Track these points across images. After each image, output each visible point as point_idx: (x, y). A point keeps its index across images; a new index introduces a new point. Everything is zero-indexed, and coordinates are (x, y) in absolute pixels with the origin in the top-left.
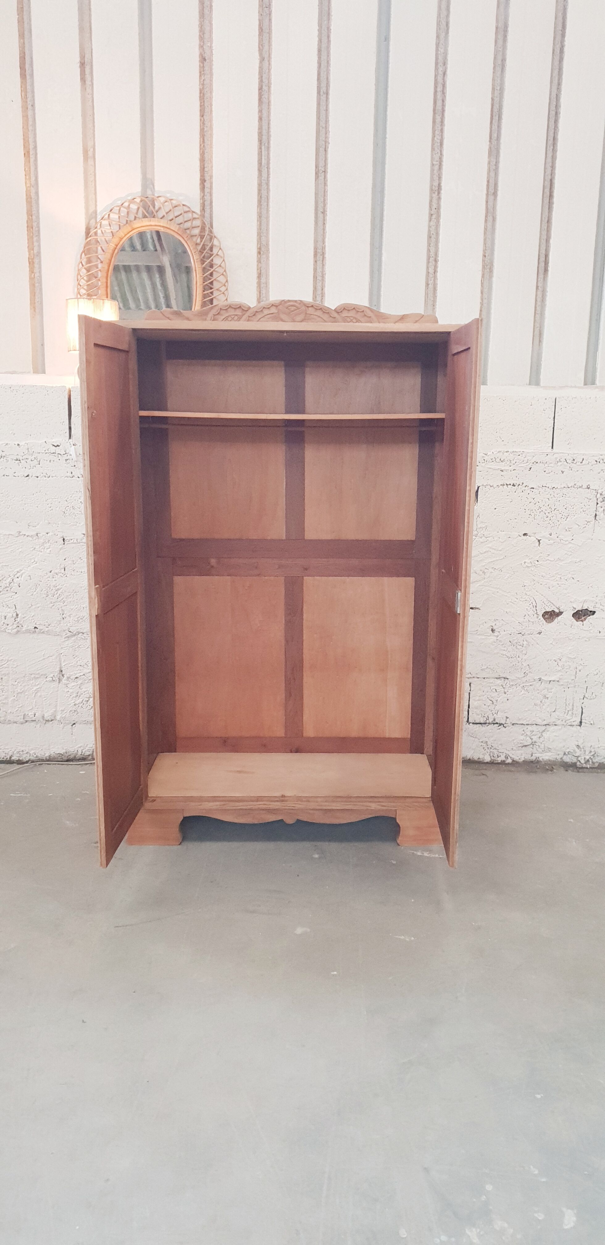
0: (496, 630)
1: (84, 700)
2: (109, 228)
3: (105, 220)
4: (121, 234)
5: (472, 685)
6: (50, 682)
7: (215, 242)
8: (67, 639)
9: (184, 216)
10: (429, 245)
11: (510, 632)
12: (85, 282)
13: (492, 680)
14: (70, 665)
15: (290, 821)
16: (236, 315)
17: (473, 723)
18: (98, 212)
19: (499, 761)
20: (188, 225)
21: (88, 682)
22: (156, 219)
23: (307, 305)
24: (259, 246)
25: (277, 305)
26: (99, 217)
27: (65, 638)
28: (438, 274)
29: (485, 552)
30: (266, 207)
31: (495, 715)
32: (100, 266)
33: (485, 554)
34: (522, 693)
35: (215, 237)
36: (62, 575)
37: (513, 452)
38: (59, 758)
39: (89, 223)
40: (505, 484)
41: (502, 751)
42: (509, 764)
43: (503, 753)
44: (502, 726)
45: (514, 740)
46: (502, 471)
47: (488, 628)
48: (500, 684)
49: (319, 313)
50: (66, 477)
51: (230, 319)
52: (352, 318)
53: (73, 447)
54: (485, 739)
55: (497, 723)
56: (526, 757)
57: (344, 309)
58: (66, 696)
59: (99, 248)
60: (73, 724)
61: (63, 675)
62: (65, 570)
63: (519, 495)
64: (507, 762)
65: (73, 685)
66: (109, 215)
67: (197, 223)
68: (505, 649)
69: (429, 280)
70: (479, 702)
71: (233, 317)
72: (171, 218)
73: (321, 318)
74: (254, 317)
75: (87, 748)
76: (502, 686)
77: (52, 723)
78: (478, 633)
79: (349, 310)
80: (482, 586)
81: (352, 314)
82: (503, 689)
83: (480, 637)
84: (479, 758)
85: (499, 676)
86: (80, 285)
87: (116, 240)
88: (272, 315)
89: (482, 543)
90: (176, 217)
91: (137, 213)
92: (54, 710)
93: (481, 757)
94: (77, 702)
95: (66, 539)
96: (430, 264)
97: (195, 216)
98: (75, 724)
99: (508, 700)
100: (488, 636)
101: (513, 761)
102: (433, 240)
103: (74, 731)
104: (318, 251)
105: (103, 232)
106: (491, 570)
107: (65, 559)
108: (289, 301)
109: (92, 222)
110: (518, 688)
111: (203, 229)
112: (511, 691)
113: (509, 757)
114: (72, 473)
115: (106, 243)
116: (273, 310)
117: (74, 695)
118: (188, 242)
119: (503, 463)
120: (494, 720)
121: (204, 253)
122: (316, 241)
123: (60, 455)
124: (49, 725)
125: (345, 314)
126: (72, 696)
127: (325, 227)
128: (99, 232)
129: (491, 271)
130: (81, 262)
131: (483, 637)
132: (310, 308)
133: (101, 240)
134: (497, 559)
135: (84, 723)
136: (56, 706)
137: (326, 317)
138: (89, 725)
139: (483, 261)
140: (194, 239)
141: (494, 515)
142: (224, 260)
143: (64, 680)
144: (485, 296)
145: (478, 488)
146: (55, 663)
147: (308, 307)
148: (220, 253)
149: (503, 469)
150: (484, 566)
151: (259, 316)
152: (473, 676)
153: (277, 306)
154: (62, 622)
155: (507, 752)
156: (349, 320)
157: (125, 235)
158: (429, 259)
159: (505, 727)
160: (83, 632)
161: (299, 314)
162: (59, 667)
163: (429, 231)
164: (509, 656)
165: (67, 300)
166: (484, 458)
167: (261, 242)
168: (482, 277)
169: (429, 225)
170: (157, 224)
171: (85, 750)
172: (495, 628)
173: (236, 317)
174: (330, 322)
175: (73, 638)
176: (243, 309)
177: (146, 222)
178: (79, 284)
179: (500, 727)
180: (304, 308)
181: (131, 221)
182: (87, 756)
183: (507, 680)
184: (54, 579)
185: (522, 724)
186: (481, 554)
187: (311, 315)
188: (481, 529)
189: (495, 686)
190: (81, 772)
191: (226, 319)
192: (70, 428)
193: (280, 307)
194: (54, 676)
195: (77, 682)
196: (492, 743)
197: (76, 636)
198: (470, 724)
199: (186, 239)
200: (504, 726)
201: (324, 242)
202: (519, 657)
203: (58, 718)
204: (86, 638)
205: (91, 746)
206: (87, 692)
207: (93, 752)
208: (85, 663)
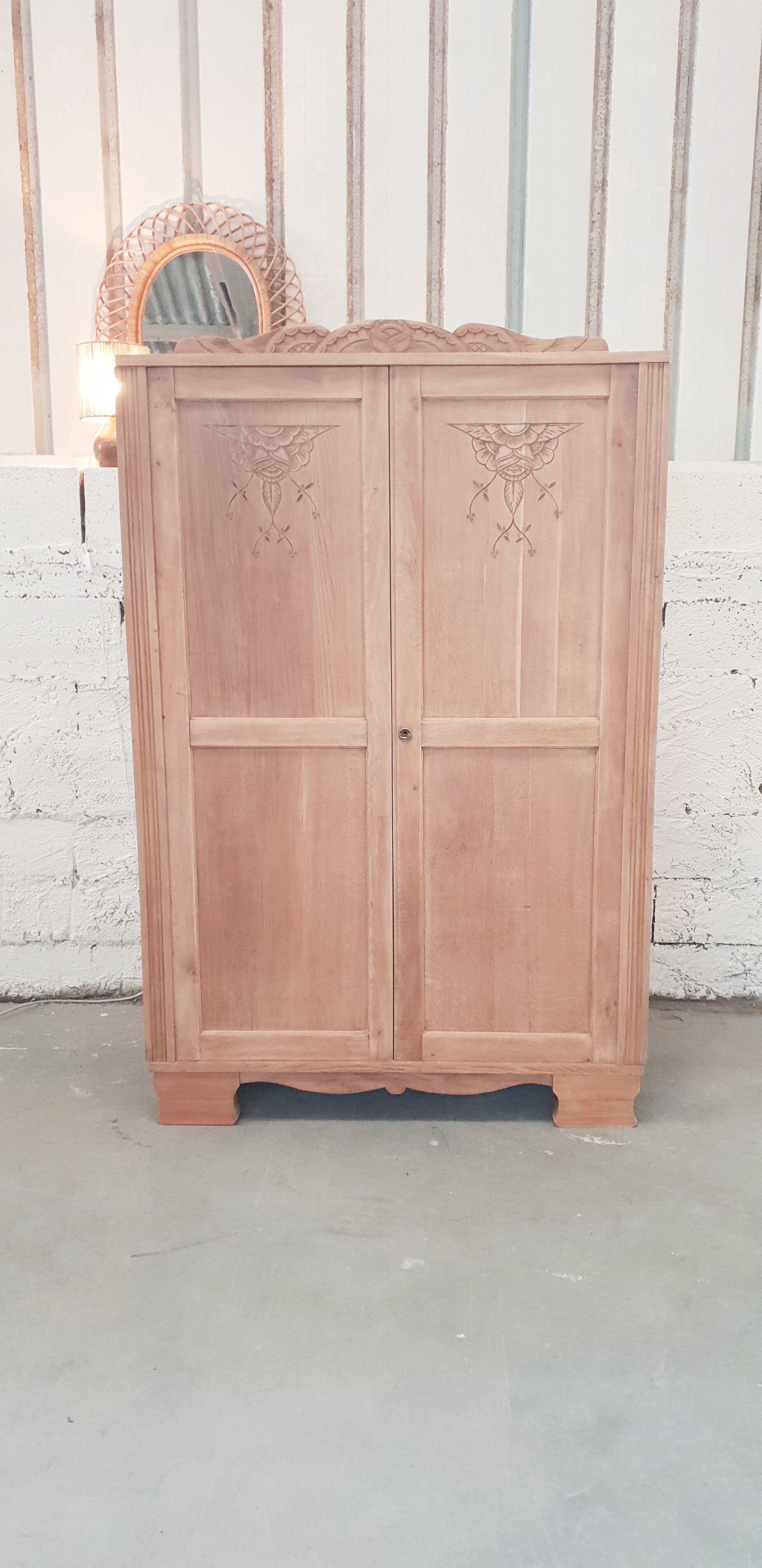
0: (692, 810)
1: (108, 913)
2: (139, 248)
3: (133, 237)
4: (156, 256)
5: (657, 888)
6: (61, 886)
7: (288, 266)
8: (83, 826)
9: (243, 230)
10: (590, 266)
11: (712, 813)
12: (107, 326)
13: (686, 882)
14: (87, 863)
15: (395, 1090)
16: (309, 344)
17: (660, 944)
18: (124, 227)
19: (698, 998)
20: (250, 242)
21: (113, 887)
22: (206, 235)
23: (413, 327)
24: (350, 271)
25: (368, 327)
26: (125, 234)
27: (80, 824)
28: (604, 306)
29: (676, 698)
30: (359, 216)
31: (692, 932)
32: (127, 302)
33: (677, 700)
34: (730, 900)
35: (288, 258)
36: (75, 736)
37: (716, 552)
38: (74, 993)
39: (111, 244)
40: (704, 599)
41: (702, 984)
42: (711, 1001)
43: (702, 985)
44: (702, 947)
45: (718, 967)
46: (700, 580)
47: (681, 807)
48: (699, 887)
49: (431, 338)
50: (78, 596)
51: (299, 349)
52: (479, 345)
53: (88, 554)
54: (677, 967)
55: (695, 943)
56: (736, 992)
57: (468, 331)
58: (83, 906)
59: (126, 278)
60: (93, 947)
61: (78, 877)
62: (78, 729)
63: (724, 615)
64: (709, 998)
65: (93, 890)
66: (139, 231)
67: (263, 239)
68: (706, 837)
69: (591, 313)
70: (668, 913)
71: (303, 346)
72: (225, 233)
73: (434, 345)
74: (334, 346)
75: (113, 980)
76: (702, 890)
77: (64, 945)
78: (667, 814)
79: (475, 334)
80: (672, 746)
81: (480, 339)
82: (703, 895)
83: (669, 820)
84: (668, 994)
85: (698, 875)
86: (100, 330)
87: (149, 265)
88: (360, 343)
89: (671, 684)
90: (233, 232)
91: (178, 227)
92: (66, 926)
93: (671, 992)
94: (98, 915)
95: (79, 685)
96: (592, 292)
97: (259, 229)
98: (95, 945)
99: (710, 909)
100: (682, 818)
101: (718, 997)
102: (596, 254)
103: (94, 956)
104: (433, 276)
105: (132, 255)
106: (684, 723)
107: (78, 714)
108: (386, 321)
109: (117, 243)
110: (724, 893)
111: (271, 248)
112: (713, 897)
113: (711, 992)
114: (86, 591)
115: (134, 270)
116: (363, 335)
117: (94, 905)
118: (249, 266)
119: (701, 569)
120: (691, 938)
121: (272, 282)
122: (430, 264)
123: (69, 566)
124: (58, 947)
125: (469, 339)
126: (92, 906)
127: (443, 242)
128: (126, 255)
129: (679, 300)
130: (101, 298)
131: (674, 820)
132: (418, 332)
133: (129, 267)
134: (694, 707)
135: (109, 944)
136: (69, 921)
137: (440, 344)
138: (115, 946)
139: (668, 286)
140: (259, 262)
141: (689, 644)
142: (300, 291)
143: (80, 884)
144: (671, 336)
145: (665, 604)
146: (66, 860)
147: (415, 330)
148: (295, 281)
149: (700, 577)
150: (674, 717)
151: (342, 344)
152: (659, 876)
153: (368, 329)
154: (75, 802)
155: (709, 985)
156: (474, 347)
157: (162, 259)
158: (590, 285)
159: (706, 949)
160: (105, 816)
161: (404, 339)
162: (73, 865)
163: (590, 245)
164: (712, 847)
165: (77, 345)
166: (674, 562)
167: (352, 266)
168: (666, 309)
169: (590, 236)
170: (206, 241)
171: (110, 982)
172: (690, 806)
173: (308, 347)
174: (447, 351)
175: (92, 825)
176: (318, 335)
177: (190, 240)
178: (98, 328)
179: (699, 949)
180: (408, 331)
181: (169, 239)
182: (112, 990)
183: (708, 881)
184: (63, 742)
185: (730, 944)
186: (671, 700)
187: (419, 341)
188: (670, 664)
189: (692, 889)
190: (102, 1015)
191: (293, 350)
192: (83, 528)
193: (372, 331)
194: (65, 878)
195: (97, 887)
196: (687, 972)
197: (96, 822)
198: (657, 945)
199: (247, 262)
200: (704, 948)
201: (441, 264)
202: (725, 848)
203: (72, 937)
204: (110, 824)
205: (119, 977)
206: (112, 901)
207: (121, 985)
208: (109, 859)
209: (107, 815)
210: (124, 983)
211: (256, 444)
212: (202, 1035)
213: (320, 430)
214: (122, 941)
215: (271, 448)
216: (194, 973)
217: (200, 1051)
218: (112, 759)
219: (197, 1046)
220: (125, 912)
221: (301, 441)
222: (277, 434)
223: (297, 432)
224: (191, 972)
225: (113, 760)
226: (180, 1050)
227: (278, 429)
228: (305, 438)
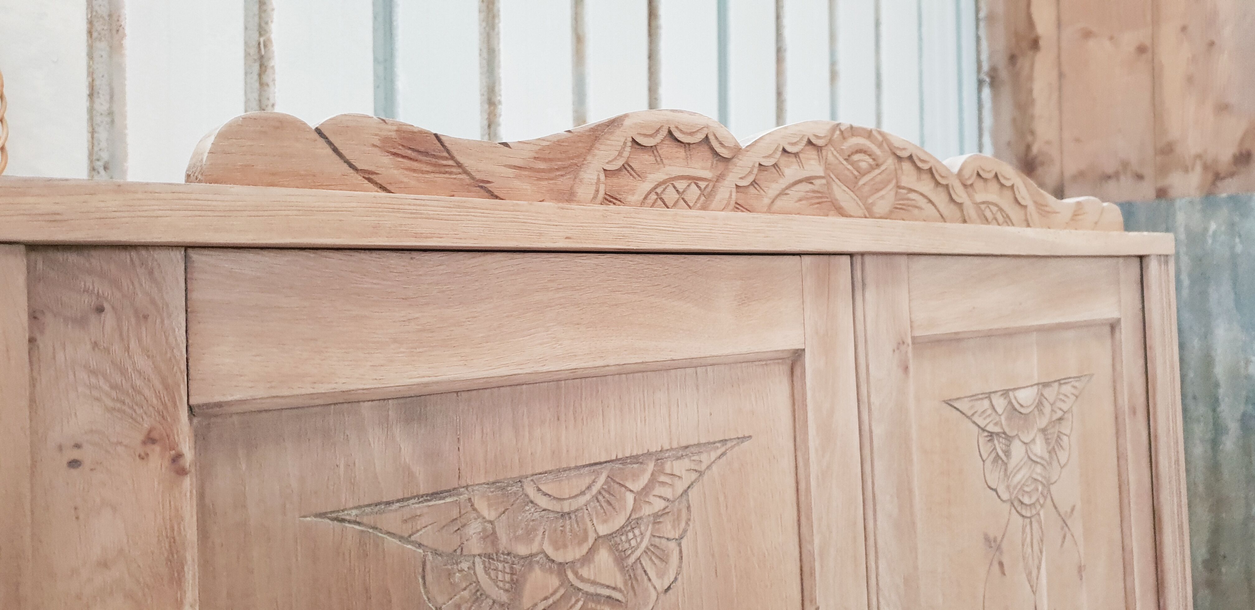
16: (695, 180)
23: (899, 153)
25: (820, 142)
49: (926, 186)
51: (673, 195)
52: (994, 209)
71: (680, 185)
73: (934, 204)
74: (754, 189)
79: (990, 181)
81: (993, 194)
88: (806, 186)
108: (851, 132)
116: (811, 164)
132: (906, 166)
137: (942, 200)
147: (900, 159)
151: (771, 187)
153: (820, 148)
161: (885, 185)
173: (694, 191)
174: (955, 219)
176: (716, 154)
180: (890, 163)
187: (911, 190)
191: (658, 196)
193: (828, 153)
211: (522, 550)
213: (706, 458)
215: (573, 553)
221: (658, 505)
222: (588, 497)
223: (644, 479)
227: (588, 480)
228: (667, 492)
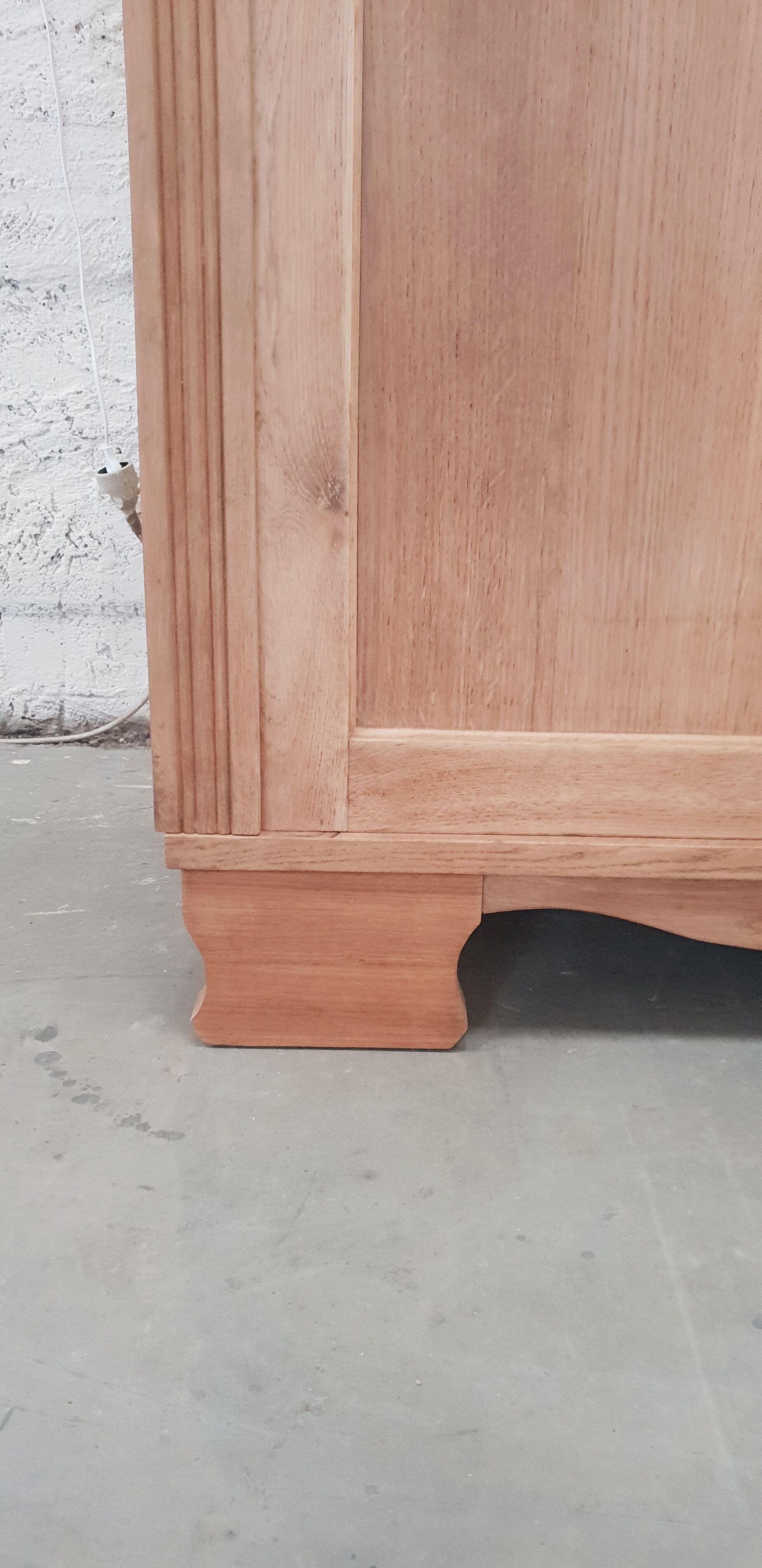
1: (26, 534)
21: (36, 471)
75: (42, 697)
135: (30, 611)
138: (46, 618)
171: (35, 703)
182: (40, 722)
190: (15, 762)
204: (25, 304)
205: (55, 691)
206: (36, 504)
207: (62, 709)
208: (25, 396)
209: (18, 277)
210: (67, 705)
212: (356, 740)
214: (60, 606)
216: (335, 504)
217: (349, 801)
218: (27, 114)
219: (338, 783)
220: (67, 535)
224: (323, 502)
225: (31, 118)
226: (278, 795)
